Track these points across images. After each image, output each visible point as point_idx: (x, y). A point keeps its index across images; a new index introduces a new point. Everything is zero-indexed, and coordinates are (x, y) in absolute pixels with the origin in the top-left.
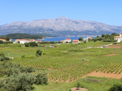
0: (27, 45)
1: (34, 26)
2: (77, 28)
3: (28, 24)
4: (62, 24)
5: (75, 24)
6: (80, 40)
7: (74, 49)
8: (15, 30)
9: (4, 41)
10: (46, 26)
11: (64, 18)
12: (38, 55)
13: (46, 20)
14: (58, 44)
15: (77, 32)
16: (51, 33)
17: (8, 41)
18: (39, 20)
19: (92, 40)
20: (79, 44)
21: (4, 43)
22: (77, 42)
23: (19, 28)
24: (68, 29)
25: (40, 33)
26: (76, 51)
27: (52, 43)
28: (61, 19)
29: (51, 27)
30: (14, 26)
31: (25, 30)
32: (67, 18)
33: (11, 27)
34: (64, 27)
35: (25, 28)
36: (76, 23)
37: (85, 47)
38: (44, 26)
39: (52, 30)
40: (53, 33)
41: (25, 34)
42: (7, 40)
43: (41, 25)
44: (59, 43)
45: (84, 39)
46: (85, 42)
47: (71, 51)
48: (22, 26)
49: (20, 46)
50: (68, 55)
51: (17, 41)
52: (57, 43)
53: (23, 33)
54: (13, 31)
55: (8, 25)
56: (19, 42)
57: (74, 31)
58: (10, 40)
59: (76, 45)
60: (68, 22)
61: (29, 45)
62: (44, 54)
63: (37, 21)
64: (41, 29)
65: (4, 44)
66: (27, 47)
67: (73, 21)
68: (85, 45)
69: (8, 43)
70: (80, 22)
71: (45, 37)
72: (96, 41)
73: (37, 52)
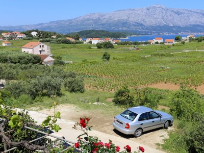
0: (99, 46)
1: (116, 19)
2: (179, 21)
3: (107, 17)
4: (156, 16)
5: (176, 15)
6: (177, 39)
7: (162, 52)
8: (90, 25)
9: (72, 40)
10: (132, 19)
11: (159, 6)
12: (105, 60)
13: (133, 10)
14: (143, 45)
15: (179, 27)
16: (139, 29)
17: (77, 41)
18: (123, 10)
19: (196, 40)
20: (173, 45)
21: (72, 43)
22: (172, 42)
23: (96, 22)
24: (165, 24)
25: (125, 29)
26: (162, 55)
27: (135, 44)
28: (154, 7)
29: (140, 20)
30: (88, 20)
31: (103, 24)
32: (163, 7)
33: (85, 20)
34: (159, 20)
35: (103, 22)
36: (178, 13)
37: (180, 50)
38: (130, 19)
39: (142, 25)
40: (143, 28)
41: (103, 31)
42: (75, 39)
43: (125, 18)
44: (146, 43)
45: (184, 38)
46: (183, 43)
47: (156, 55)
48: (99, 19)
49: (90, 48)
50: (147, 60)
51: (88, 40)
52: (142, 43)
53: (101, 29)
54: (87, 27)
55: (81, 18)
56: (91, 42)
57: (174, 27)
58: (80, 40)
59: (169, 47)
60: (166, 12)
61: (103, 46)
62: (114, 58)
63: (120, 12)
64: (125, 24)
65: (70, 45)
66: (99, 49)
67: (173, 11)
68: (182, 47)
69: (77, 43)
70: (185, 12)
71: (131, 35)
72: (201, 41)
73: (104, 55)
